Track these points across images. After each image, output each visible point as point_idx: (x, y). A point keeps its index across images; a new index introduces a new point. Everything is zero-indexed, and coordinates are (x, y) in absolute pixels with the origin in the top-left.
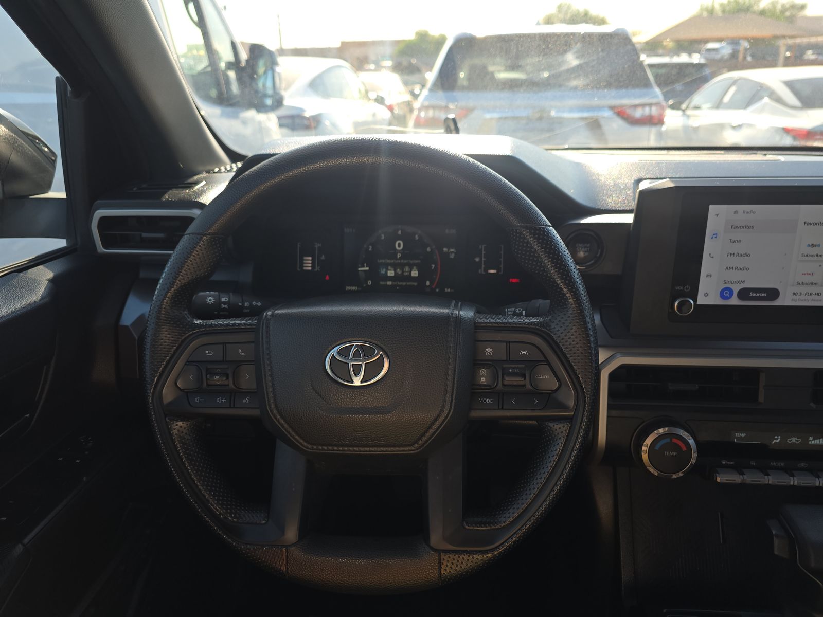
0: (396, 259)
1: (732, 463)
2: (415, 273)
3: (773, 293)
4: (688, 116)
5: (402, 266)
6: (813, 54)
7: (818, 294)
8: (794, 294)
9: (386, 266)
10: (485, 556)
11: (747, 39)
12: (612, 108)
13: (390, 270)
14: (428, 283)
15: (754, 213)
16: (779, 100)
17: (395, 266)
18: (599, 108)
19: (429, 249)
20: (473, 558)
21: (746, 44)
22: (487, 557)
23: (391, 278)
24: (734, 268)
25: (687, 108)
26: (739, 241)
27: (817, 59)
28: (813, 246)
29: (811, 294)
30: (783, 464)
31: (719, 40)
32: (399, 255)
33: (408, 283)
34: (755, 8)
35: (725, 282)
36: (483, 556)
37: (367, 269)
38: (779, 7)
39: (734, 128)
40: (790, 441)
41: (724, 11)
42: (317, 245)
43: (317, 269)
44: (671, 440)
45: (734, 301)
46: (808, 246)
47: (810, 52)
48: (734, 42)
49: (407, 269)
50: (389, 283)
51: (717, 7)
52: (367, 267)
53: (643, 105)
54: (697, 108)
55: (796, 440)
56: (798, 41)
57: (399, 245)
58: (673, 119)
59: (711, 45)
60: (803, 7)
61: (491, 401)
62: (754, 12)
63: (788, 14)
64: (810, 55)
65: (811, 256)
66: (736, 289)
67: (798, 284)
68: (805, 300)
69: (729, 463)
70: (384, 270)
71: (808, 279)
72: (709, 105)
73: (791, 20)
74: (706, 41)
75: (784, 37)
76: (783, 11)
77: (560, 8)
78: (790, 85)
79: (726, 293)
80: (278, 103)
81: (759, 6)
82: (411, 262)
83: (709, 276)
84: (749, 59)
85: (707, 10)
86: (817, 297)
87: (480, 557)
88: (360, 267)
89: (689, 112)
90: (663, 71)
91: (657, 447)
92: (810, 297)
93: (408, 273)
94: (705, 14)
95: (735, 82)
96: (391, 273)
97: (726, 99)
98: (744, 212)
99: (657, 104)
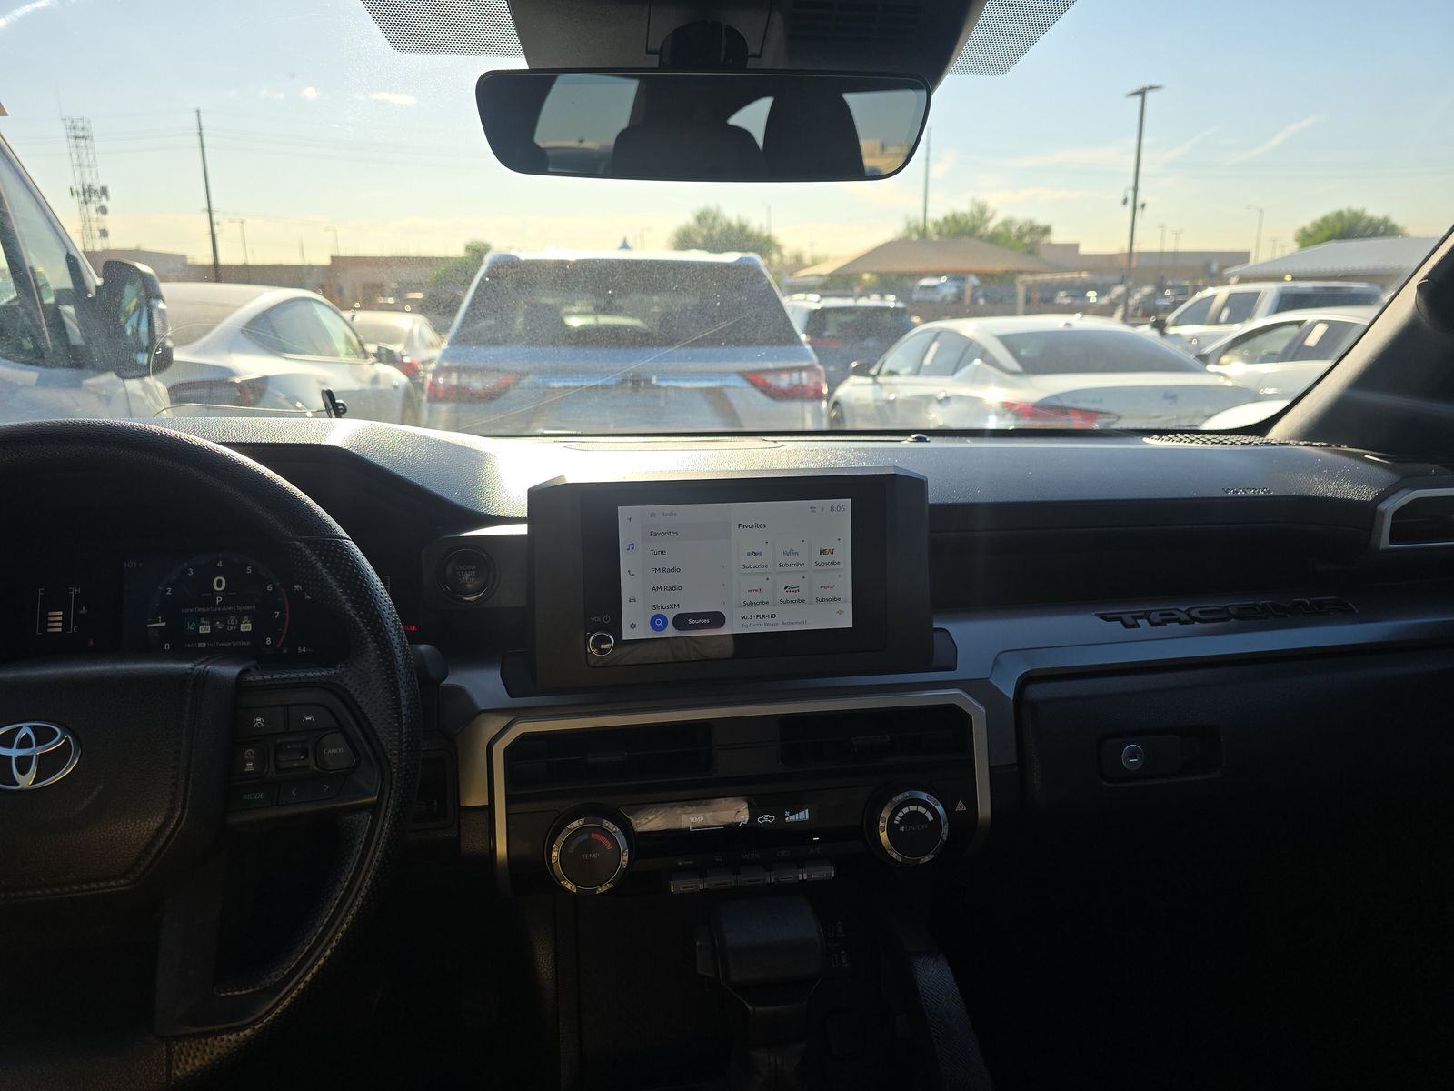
0: (215, 605)
1: (690, 862)
2: (246, 627)
3: (717, 619)
4: (881, 385)
5: (224, 617)
6: (1066, 297)
7: (772, 616)
8: (743, 618)
9: (197, 618)
10: (241, 1034)
11: (977, 274)
12: (744, 375)
13: (204, 624)
14: (269, 641)
15: (675, 515)
16: (993, 362)
17: (211, 618)
18: (724, 374)
19: (269, 588)
20: (222, 1040)
21: (973, 280)
22: (245, 1035)
23: (204, 637)
24: (663, 588)
25: (878, 373)
26: (663, 552)
27: (1070, 304)
28: (754, 554)
29: (764, 616)
30: (758, 856)
31: (938, 275)
32: (219, 600)
33: (235, 644)
34: (982, 230)
35: (655, 608)
36: (238, 1035)
37: (164, 624)
38: (1014, 230)
39: (940, 402)
40: (761, 820)
41: (940, 233)
42: (74, 591)
43: (73, 629)
44: (590, 836)
45: (671, 632)
46: (749, 554)
47: (1062, 294)
48: (958, 277)
49: (232, 620)
50: (202, 645)
51: (930, 226)
52: (162, 621)
53: (790, 370)
54: (892, 373)
55: (769, 819)
56: (1047, 277)
57: (219, 584)
58: (855, 390)
59: (925, 282)
60: (1046, 231)
61: (261, 796)
62: (981, 238)
63: (1027, 240)
64: (1062, 298)
65: (755, 567)
66: (670, 615)
67: (745, 604)
68: (758, 625)
69: (687, 863)
70: (193, 625)
71: (756, 597)
72: (908, 369)
73: (1032, 250)
74: (923, 275)
75: (1021, 272)
76: (1021, 236)
77: (701, 218)
78: (1008, 341)
79: (657, 622)
80: (163, 362)
81: (986, 229)
82: (240, 609)
83: (632, 600)
84: (982, 301)
85: (916, 229)
86: (771, 620)
87: (233, 1037)
88: (150, 623)
89: (880, 379)
90: (848, 318)
91: (572, 849)
92: (763, 621)
93: (235, 628)
94: (915, 237)
95: (937, 335)
96: (205, 629)
97: (927, 361)
98: (663, 514)
99: (810, 369)
